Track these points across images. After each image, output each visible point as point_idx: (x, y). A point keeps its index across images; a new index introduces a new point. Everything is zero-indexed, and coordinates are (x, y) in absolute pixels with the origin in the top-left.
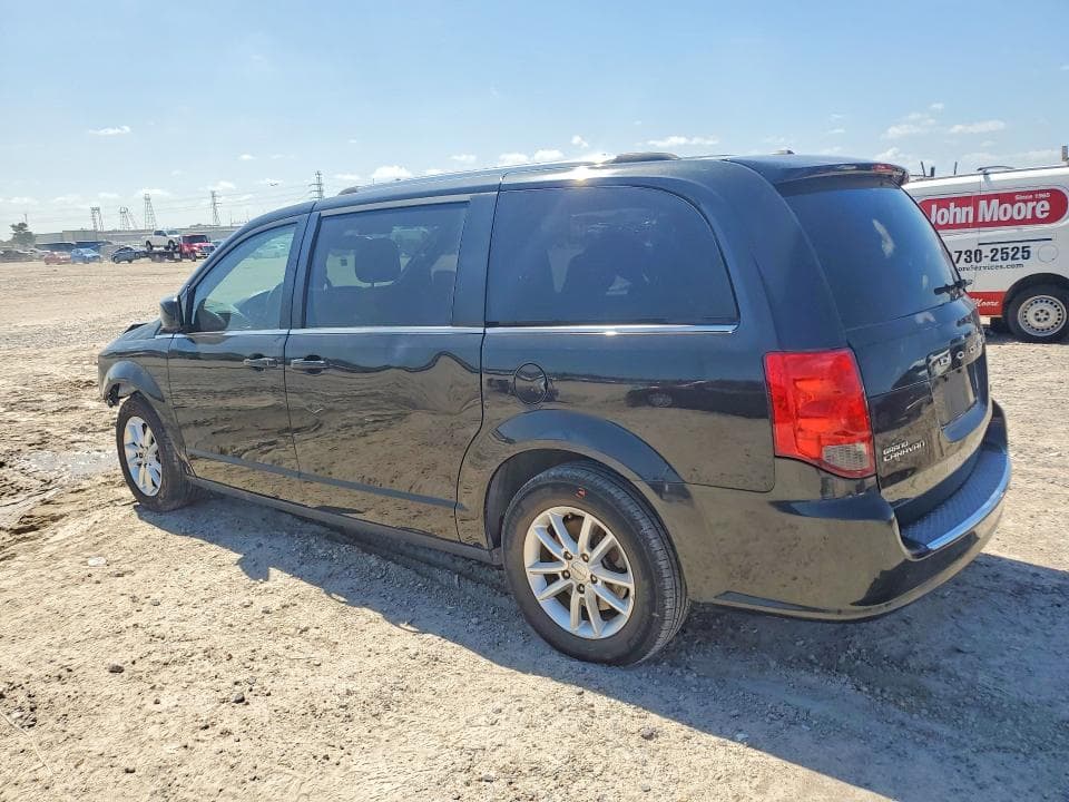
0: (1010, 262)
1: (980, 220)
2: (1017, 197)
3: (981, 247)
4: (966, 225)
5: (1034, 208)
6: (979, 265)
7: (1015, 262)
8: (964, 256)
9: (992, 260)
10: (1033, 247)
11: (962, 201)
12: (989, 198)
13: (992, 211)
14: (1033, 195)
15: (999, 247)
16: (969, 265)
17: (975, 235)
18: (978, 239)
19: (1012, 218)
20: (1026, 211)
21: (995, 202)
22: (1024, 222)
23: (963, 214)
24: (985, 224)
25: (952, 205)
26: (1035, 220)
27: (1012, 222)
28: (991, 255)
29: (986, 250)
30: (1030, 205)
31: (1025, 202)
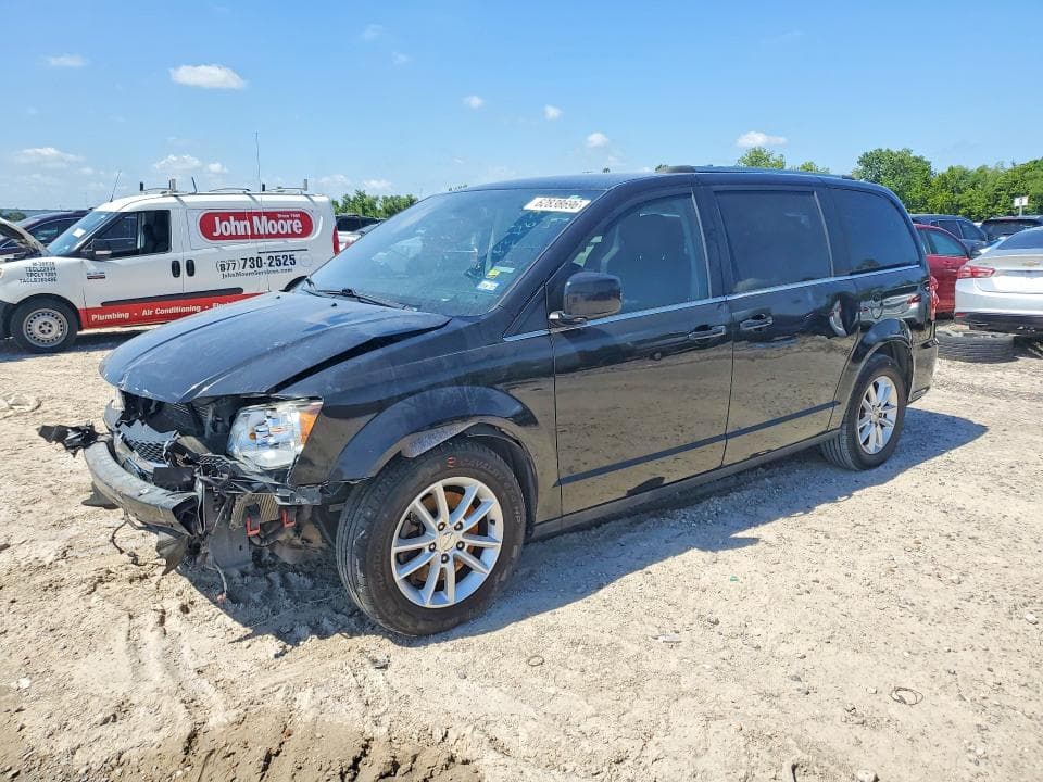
0: (282, 267)
1: (256, 232)
2: (279, 216)
3: (260, 255)
4: (245, 237)
5: (292, 225)
6: (261, 270)
7: (286, 267)
8: (248, 263)
9: (270, 265)
10: (297, 256)
11: (240, 216)
12: (259, 215)
13: (263, 225)
14: (288, 215)
15: (274, 255)
16: (253, 270)
17: (254, 245)
18: (258, 248)
19: (278, 232)
20: (287, 229)
21: (264, 218)
22: (287, 235)
23: (242, 227)
24: (260, 236)
25: (232, 218)
26: (294, 235)
27: (278, 235)
28: (268, 262)
29: (264, 258)
30: (289, 222)
31: (285, 220)
